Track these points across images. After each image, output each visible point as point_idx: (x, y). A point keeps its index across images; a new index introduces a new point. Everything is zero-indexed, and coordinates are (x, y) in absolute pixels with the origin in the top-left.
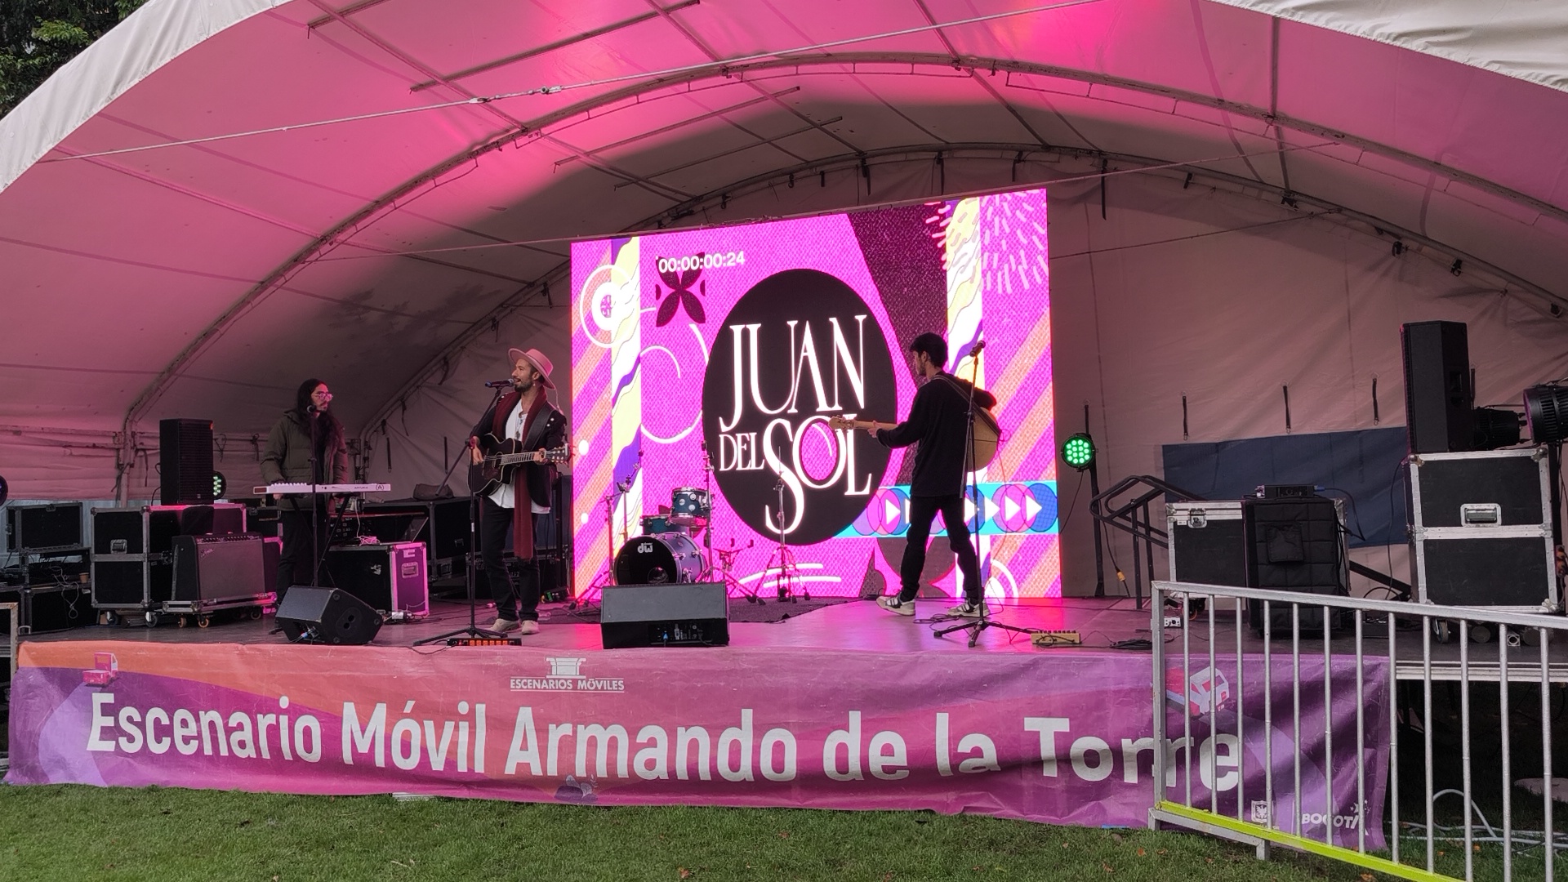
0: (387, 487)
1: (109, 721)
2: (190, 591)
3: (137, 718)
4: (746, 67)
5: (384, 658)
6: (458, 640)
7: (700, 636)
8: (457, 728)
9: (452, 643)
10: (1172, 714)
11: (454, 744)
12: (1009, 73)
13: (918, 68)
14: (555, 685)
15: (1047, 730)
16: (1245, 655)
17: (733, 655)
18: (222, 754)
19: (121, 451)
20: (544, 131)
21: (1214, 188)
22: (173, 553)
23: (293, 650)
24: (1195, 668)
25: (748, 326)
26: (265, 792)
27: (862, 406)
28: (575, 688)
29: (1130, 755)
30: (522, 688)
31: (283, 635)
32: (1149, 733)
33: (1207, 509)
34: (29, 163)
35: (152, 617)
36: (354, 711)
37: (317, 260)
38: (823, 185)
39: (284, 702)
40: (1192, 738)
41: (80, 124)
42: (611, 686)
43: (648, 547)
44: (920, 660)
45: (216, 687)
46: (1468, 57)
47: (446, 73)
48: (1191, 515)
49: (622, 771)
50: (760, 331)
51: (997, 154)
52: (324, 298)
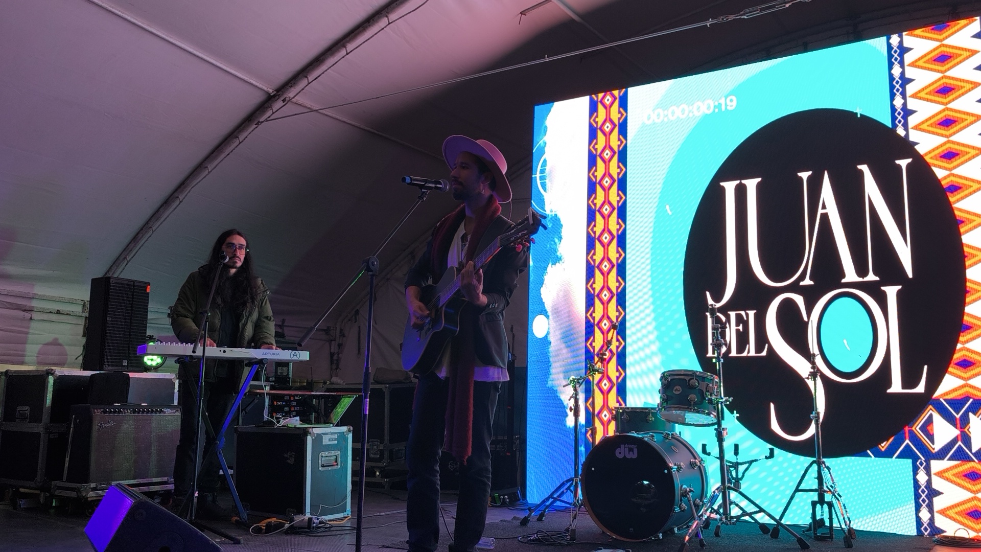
0: (305, 356)
22: (71, 426)
25: (744, 182)
27: (910, 274)
37: (268, 119)
43: (631, 450)
50: (759, 186)
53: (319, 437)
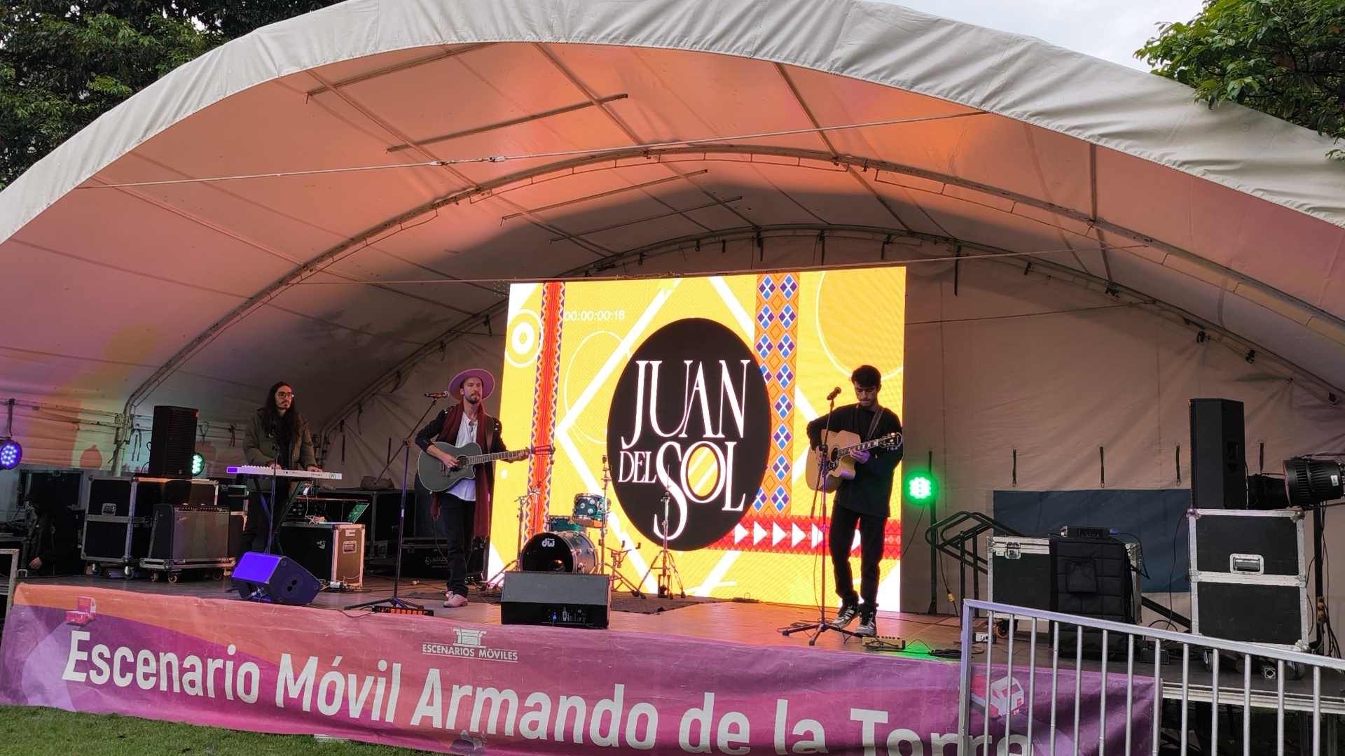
0: (339, 476)
1: (83, 656)
2: (164, 552)
3: (107, 655)
4: (664, 151)
5: (318, 619)
6: (381, 607)
7: (584, 619)
8: (375, 682)
9: (375, 610)
10: (976, 714)
11: (372, 696)
12: (878, 170)
13: (804, 161)
14: (460, 652)
15: (869, 721)
16: (1037, 668)
17: (610, 637)
18: (175, 691)
19: (121, 430)
20: (494, 191)
21: (1050, 276)
22: (154, 519)
23: (243, 606)
24: (997, 676)
25: (651, 362)
26: (207, 726)
27: (742, 436)
28: (476, 655)
29: (938, 747)
30: (432, 652)
31: (237, 594)
32: (954, 729)
33: (1021, 544)
34: (69, 188)
35: (130, 571)
36: (290, 661)
37: (298, 283)
38: (724, 251)
39: (232, 650)
40: (991, 736)
41: (114, 160)
42: (507, 656)
43: (551, 542)
44: (767, 653)
45: (176, 632)
46: (1239, 184)
47: (417, 139)
48: (1008, 548)
49: (509, 730)
50: (660, 367)
51: (870, 236)
52: (301, 315)
53: (344, 531)
